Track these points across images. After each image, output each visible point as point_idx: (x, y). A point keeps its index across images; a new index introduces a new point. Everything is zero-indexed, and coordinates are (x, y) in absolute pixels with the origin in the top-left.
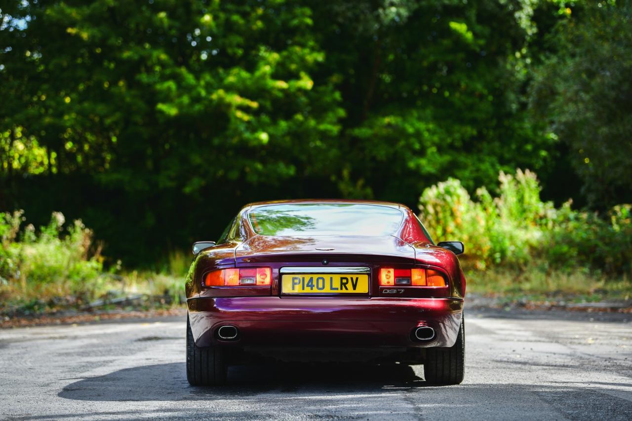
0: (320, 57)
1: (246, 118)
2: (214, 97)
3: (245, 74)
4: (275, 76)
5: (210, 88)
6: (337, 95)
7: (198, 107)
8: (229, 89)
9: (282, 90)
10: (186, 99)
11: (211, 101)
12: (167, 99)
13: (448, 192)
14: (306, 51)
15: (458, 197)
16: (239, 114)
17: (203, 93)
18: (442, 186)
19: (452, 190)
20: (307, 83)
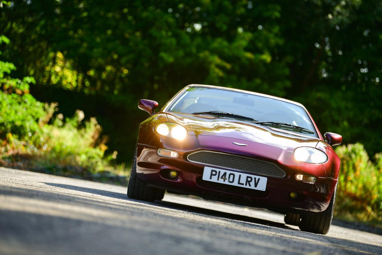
0: (281, 42)
1: (221, 74)
2: (202, 55)
3: (225, 43)
4: (247, 49)
5: (200, 48)
6: (287, 71)
7: (189, 60)
8: (214, 52)
9: (249, 60)
10: (181, 53)
11: (198, 58)
12: (168, 50)
13: (354, 151)
14: (271, 35)
15: (361, 157)
16: (217, 70)
17: (194, 50)
18: (350, 147)
19: (357, 151)
20: (267, 57)
